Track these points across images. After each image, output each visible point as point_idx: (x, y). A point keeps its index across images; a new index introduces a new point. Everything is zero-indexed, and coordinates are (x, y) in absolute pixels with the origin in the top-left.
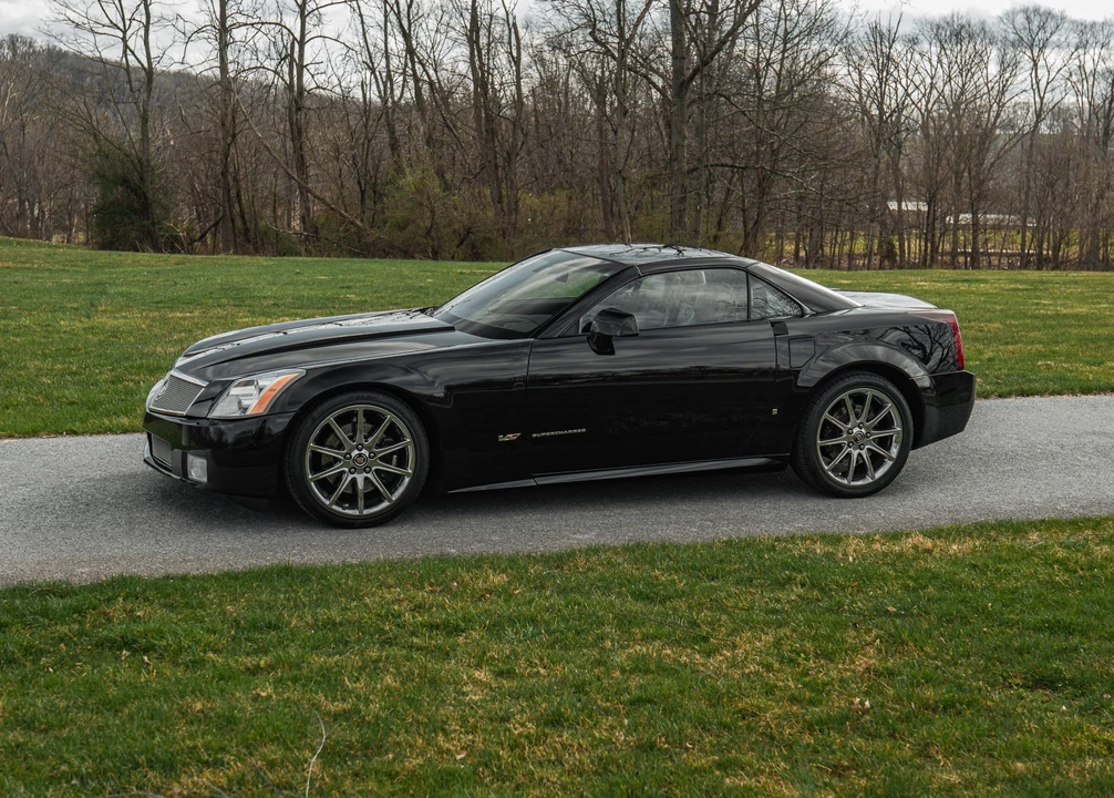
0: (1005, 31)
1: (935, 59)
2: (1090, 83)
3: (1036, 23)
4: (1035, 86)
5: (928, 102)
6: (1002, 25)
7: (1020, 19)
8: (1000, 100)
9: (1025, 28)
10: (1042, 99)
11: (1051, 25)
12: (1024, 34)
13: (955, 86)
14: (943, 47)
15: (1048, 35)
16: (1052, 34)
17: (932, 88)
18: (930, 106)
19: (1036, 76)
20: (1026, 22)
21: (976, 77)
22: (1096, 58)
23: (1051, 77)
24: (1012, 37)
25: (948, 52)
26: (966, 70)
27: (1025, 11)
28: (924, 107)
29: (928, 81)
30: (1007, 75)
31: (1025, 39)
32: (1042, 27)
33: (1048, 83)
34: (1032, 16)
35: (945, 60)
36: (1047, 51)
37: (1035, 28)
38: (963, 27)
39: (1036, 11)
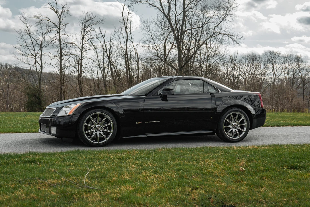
0: (265, 57)
1: (247, 65)
2: (288, 70)
3: (273, 55)
4: (273, 71)
5: (245, 76)
7: (269, 54)
8: (264, 75)
9: (270, 56)
10: (275, 75)
11: (277, 56)
12: (270, 58)
13: (252, 72)
14: (249, 62)
15: (276, 58)
16: (277, 58)
17: (246, 72)
18: (246, 76)
19: (274, 69)
21: (258, 69)
22: (289, 63)
23: (278, 69)
24: (267, 59)
25: (250, 63)
26: (255, 68)
27: (270, 52)
28: (244, 77)
29: (245, 70)
30: (266, 69)
31: (270, 59)
32: (275, 56)
33: (277, 71)
34: (272, 53)
35: (249, 65)
36: (276, 62)
37: (273, 57)
38: (254, 56)
39: (273, 52)
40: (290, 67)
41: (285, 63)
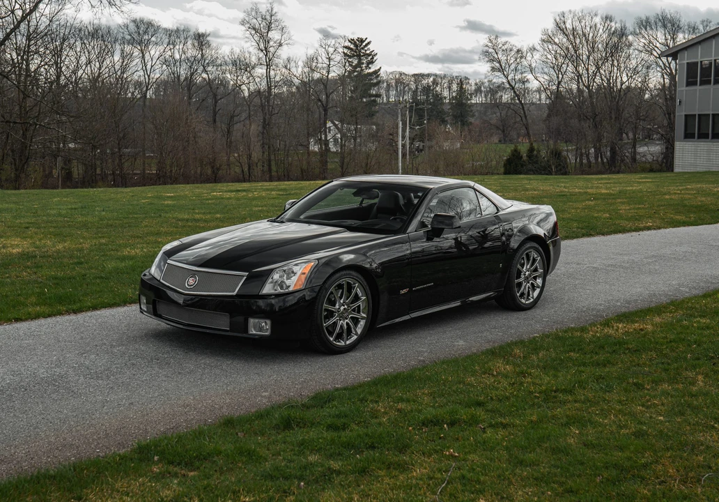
0: (123, 33)
3: (142, 29)
4: (144, 67)
6: (121, 30)
7: (132, 27)
8: (123, 76)
9: (136, 32)
10: (149, 76)
11: (151, 31)
12: (135, 36)
13: (93, 67)
14: (83, 43)
15: (150, 37)
17: (78, 66)
19: (144, 62)
20: (136, 29)
22: (181, 50)
23: (153, 63)
24: (128, 37)
25: (87, 46)
26: (101, 58)
27: (134, 21)
29: (76, 62)
30: (126, 61)
31: (136, 39)
32: (146, 32)
33: (152, 66)
34: (139, 24)
35: (86, 51)
36: (150, 47)
37: (142, 33)
38: (97, 30)
39: (142, 21)
40: (183, 57)
41: (170, 49)
